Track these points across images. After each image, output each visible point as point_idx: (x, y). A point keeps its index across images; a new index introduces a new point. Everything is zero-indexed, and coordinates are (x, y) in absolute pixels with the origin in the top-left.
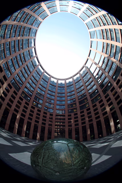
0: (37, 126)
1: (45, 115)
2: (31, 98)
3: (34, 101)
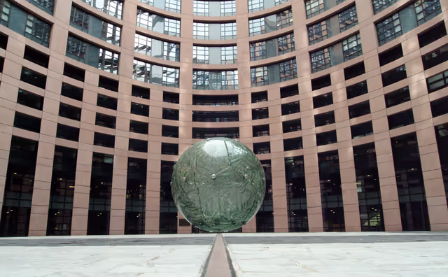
0: (107, 161)
1: (140, 101)
2: (50, 25)
3: (71, 34)
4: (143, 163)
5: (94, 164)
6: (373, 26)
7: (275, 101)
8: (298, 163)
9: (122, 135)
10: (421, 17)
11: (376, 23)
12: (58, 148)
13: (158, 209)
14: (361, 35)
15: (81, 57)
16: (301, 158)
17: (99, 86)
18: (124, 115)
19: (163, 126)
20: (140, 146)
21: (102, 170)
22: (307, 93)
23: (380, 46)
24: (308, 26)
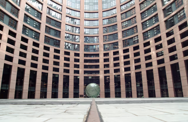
2: (39, 33)
3: (45, 36)
4: (68, 77)
5: (53, 77)
6: (142, 34)
7: (111, 56)
8: (118, 77)
9: (61, 67)
10: (155, 33)
11: (143, 33)
12: (42, 73)
13: (73, 91)
14: (138, 36)
15: (48, 43)
16: (119, 75)
17: (54, 52)
18: (62, 61)
19: (74, 64)
20: (67, 71)
21: (56, 79)
22: (121, 54)
23: (144, 41)
24: (123, 32)
